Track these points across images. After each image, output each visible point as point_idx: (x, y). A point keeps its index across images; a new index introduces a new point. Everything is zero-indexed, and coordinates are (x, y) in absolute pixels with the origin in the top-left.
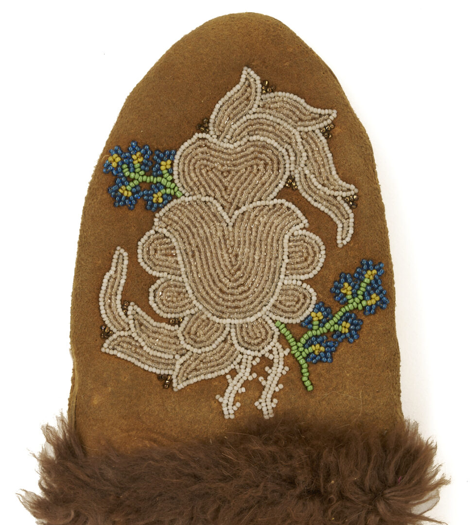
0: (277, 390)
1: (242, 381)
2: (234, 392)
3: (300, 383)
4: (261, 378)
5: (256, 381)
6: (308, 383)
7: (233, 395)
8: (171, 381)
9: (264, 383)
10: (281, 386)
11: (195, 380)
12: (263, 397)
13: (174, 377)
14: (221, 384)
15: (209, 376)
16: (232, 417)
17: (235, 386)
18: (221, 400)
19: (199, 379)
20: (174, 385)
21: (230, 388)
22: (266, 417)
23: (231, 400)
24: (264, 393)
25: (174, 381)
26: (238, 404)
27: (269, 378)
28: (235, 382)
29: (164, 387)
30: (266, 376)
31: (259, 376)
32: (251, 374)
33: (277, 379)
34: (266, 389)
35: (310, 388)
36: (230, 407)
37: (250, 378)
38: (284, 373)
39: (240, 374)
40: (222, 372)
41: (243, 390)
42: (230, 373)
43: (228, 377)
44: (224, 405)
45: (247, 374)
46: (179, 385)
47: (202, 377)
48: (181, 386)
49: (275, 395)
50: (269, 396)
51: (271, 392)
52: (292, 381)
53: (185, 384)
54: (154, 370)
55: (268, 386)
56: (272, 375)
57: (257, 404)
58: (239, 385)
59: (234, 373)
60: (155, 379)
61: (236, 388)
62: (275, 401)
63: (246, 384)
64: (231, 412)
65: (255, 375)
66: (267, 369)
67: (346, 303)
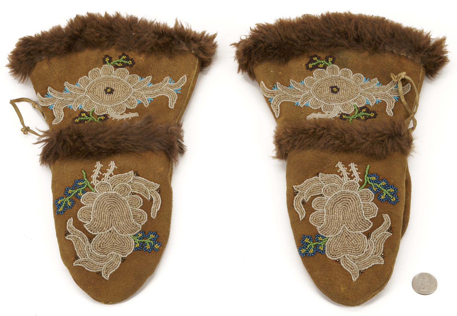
0: (95, 170)
1: (108, 172)
2: (111, 169)
3: (86, 172)
4: (101, 173)
5: (103, 173)
6: (84, 172)
7: (111, 168)
8: (134, 174)
9: (100, 172)
10: (93, 171)
11: (125, 174)
12: (100, 168)
13: (133, 175)
14: (115, 172)
15: (120, 175)
16: (111, 162)
17: (110, 171)
18: (116, 167)
19: (124, 174)
20: (133, 172)
21: (112, 170)
22: (99, 162)
23: (111, 167)
24: (100, 169)
25: (133, 174)
26: (109, 165)
27: (98, 174)
28: (110, 172)
29: (137, 172)
30: (99, 174)
31: (102, 174)
32: (105, 175)
33: (95, 173)
34: (99, 170)
35: (83, 171)
36: (112, 164)
37: (105, 173)
38: (92, 175)
39: (109, 175)
40: (115, 176)
41: (107, 170)
42: (112, 176)
43: (113, 174)
44: (114, 165)
45: (106, 175)
46: (131, 172)
47: (122, 175)
48: (130, 172)
49: (96, 168)
50: (98, 168)
51: (97, 169)
52: (89, 173)
53: (129, 173)
54: (141, 178)
55: (98, 171)
56: (97, 174)
57: (102, 166)
58: (109, 171)
59: (111, 175)
60: (140, 174)
61: (110, 170)
62: (95, 167)
63: (106, 172)
64: (111, 163)
65: (103, 175)
66: (99, 177)
67: (69, 199)
